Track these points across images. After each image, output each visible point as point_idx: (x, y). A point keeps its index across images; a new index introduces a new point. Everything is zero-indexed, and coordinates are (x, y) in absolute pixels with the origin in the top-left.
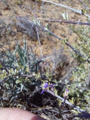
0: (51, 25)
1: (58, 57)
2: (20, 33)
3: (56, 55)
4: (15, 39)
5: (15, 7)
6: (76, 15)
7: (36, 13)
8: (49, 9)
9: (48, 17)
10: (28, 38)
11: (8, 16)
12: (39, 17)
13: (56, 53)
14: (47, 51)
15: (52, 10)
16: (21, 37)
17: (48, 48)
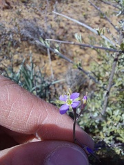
0: (67, 33)
1: (74, 77)
2: (25, 43)
3: (71, 75)
4: (19, 52)
5: (19, 5)
6: (102, 20)
7: (47, 15)
8: (65, 10)
9: (63, 21)
10: (35, 51)
11: (8, 18)
12: (51, 20)
13: (71, 72)
14: (60, 69)
15: (69, 11)
16: (26, 49)
17: (62, 64)
